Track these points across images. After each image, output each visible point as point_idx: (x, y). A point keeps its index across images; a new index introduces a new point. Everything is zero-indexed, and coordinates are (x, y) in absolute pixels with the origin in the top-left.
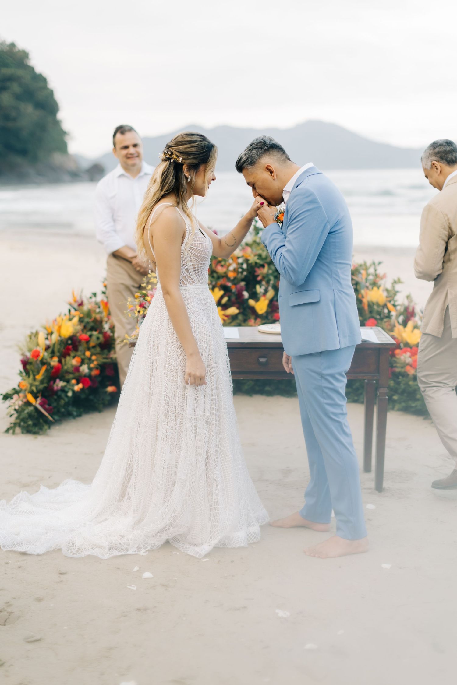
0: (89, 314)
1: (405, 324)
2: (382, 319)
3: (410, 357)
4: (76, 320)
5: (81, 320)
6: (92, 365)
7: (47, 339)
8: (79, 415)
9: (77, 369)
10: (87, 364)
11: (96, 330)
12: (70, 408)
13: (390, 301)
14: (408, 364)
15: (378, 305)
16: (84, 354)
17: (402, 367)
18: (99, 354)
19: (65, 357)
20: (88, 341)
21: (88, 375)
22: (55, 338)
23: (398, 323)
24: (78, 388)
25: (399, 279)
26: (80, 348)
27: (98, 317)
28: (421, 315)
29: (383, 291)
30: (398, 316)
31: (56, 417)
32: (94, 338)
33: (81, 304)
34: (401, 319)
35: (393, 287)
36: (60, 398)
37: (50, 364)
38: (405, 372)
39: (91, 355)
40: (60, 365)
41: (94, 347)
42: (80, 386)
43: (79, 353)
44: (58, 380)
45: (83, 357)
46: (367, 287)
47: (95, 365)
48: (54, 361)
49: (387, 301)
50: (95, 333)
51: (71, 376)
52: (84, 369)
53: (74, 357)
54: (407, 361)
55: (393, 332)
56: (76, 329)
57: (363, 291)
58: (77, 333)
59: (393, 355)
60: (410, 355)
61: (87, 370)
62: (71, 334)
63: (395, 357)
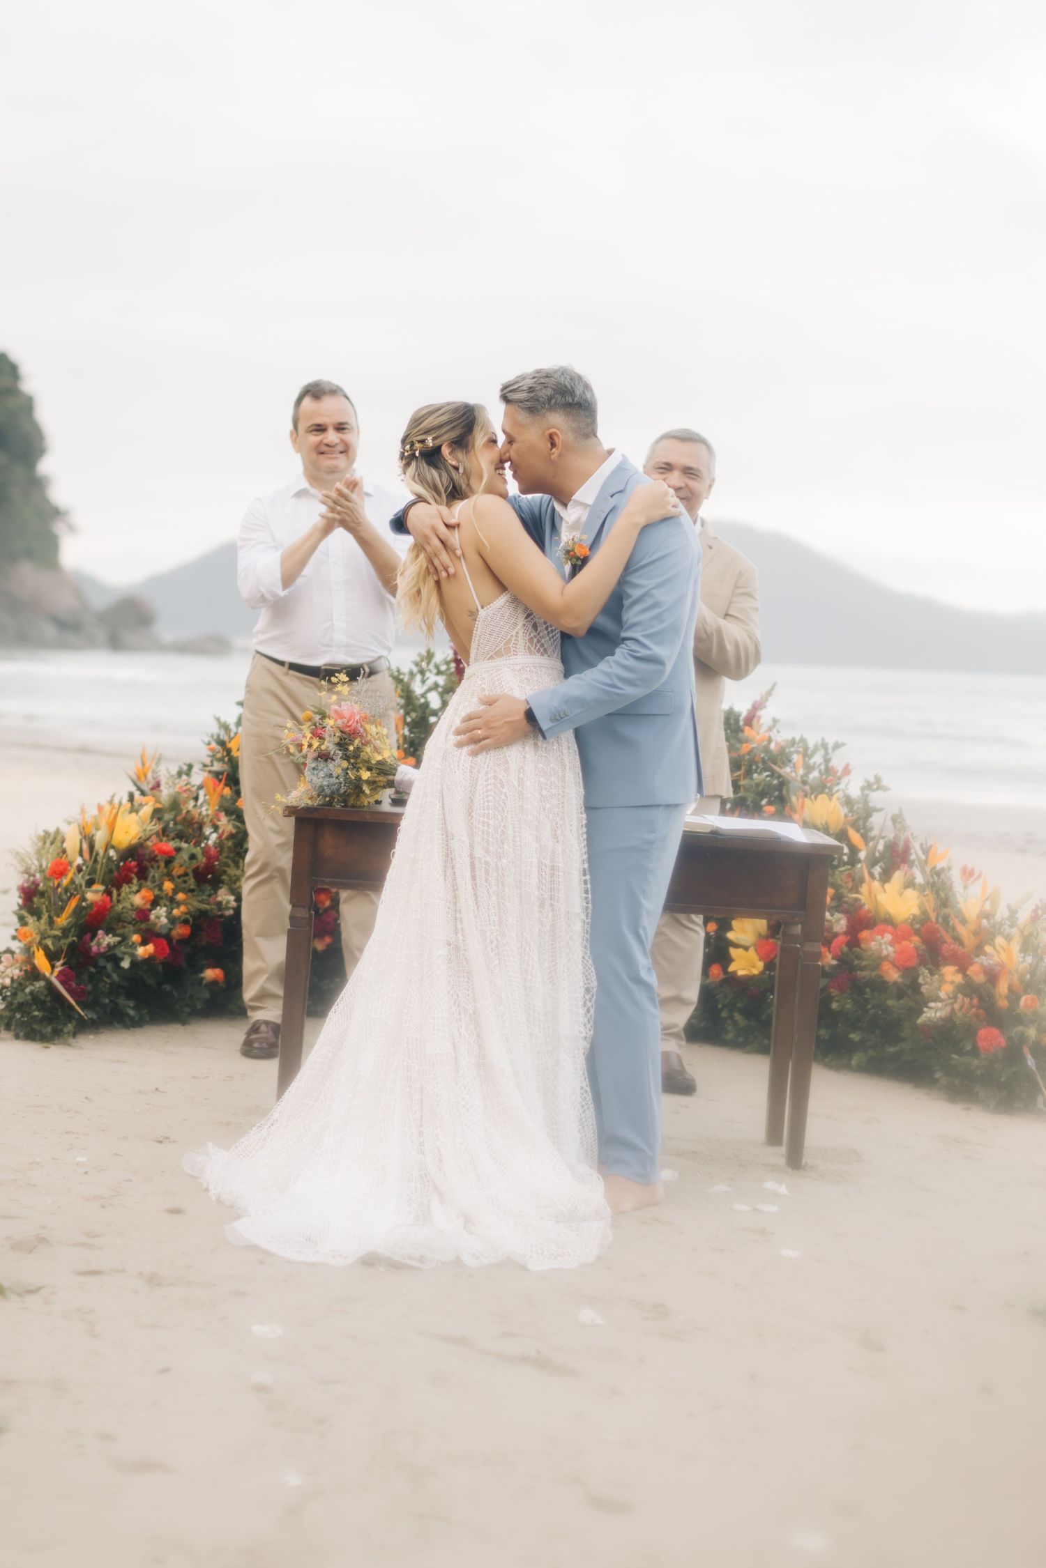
0: (173, 804)
1: (884, 878)
3: (891, 943)
4: (147, 810)
5: (157, 814)
6: (175, 912)
9: (143, 915)
10: (165, 906)
11: (188, 841)
13: (855, 828)
14: (886, 958)
16: (161, 889)
17: (873, 970)
18: (192, 891)
19: (119, 888)
20: (169, 862)
21: (164, 931)
23: (872, 875)
24: (143, 951)
25: (878, 780)
26: (152, 873)
27: (195, 813)
28: (923, 858)
29: (840, 802)
30: (870, 862)
32: (183, 856)
33: (156, 785)
34: (878, 867)
35: (865, 797)
36: (101, 970)
37: (84, 898)
38: (880, 977)
39: (175, 891)
40: (106, 902)
41: (182, 875)
42: (149, 948)
43: (150, 883)
44: (101, 932)
45: (157, 892)
46: (805, 793)
47: (182, 913)
48: (95, 893)
49: (846, 822)
50: (186, 846)
51: (130, 927)
52: (160, 916)
53: (138, 891)
54: (885, 953)
55: (858, 892)
56: (145, 830)
57: (794, 799)
58: (148, 839)
59: (854, 942)
60: (893, 939)
61: (164, 920)
62: (135, 841)
63: (859, 947)
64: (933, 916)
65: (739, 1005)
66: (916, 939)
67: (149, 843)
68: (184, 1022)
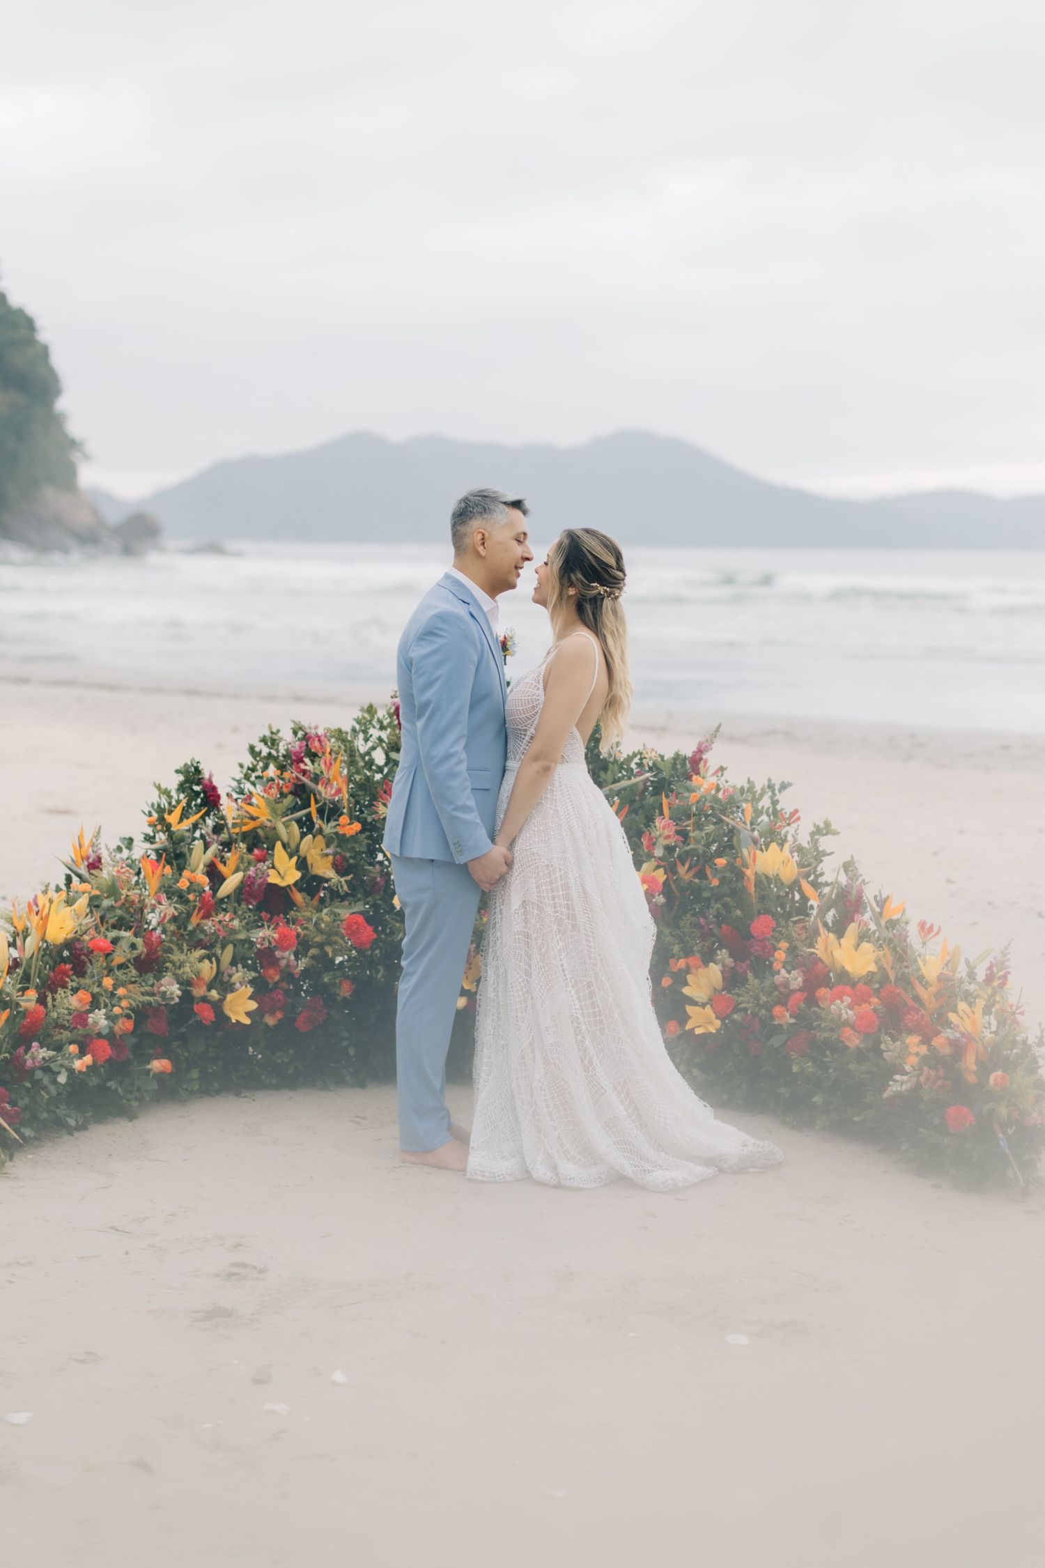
0: (113, 890)
1: (839, 929)
2: (788, 916)
3: (850, 1007)
4: (83, 902)
5: (94, 903)
6: (116, 1010)
7: (12, 944)
8: (82, 1127)
9: (81, 1018)
10: (106, 1006)
11: (128, 928)
12: (61, 1111)
13: (807, 876)
14: (846, 1023)
15: (778, 880)
16: (100, 985)
17: (832, 1030)
18: (134, 982)
19: (54, 992)
20: (108, 953)
21: (105, 1032)
22: (31, 944)
23: (825, 925)
24: (81, 1064)
25: (827, 824)
26: (89, 968)
27: (134, 894)
28: (878, 910)
29: (791, 852)
30: (823, 911)
31: (28, 1132)
32: (124, 945)
33: (95, 865)
34: (831, 915)
35: (815, 842)
36: (37, 1084)
37: (18, 1005)
38: (839, 1041)
39: (115, 987)
40: (42, 1008)
41: (121, 966)
42: (88, 1059)
43: (88, 981)
44: (35, 1044)
45: (96, 990)
46: (755, 842)
47: (124, 1009)
48: (29, 1001)
49: (799, 874)
50: (127, 935)
51: (67, 1034)
52: (99, 1019)
53: (75, 991)
54: (844, 1016)
55: (814, 947)
56: (80, 925)
57: (745, 851)
58: (85, 933)
59: (812, 1001)
60: (852, 1001)
61: (103, 1022)
62: (71, 936)
63: (818, 1006)
64: (892, 977)
65: (697, 1060)
66: (875, 1000)
67: (86, 938)
68: (132, 1117)
